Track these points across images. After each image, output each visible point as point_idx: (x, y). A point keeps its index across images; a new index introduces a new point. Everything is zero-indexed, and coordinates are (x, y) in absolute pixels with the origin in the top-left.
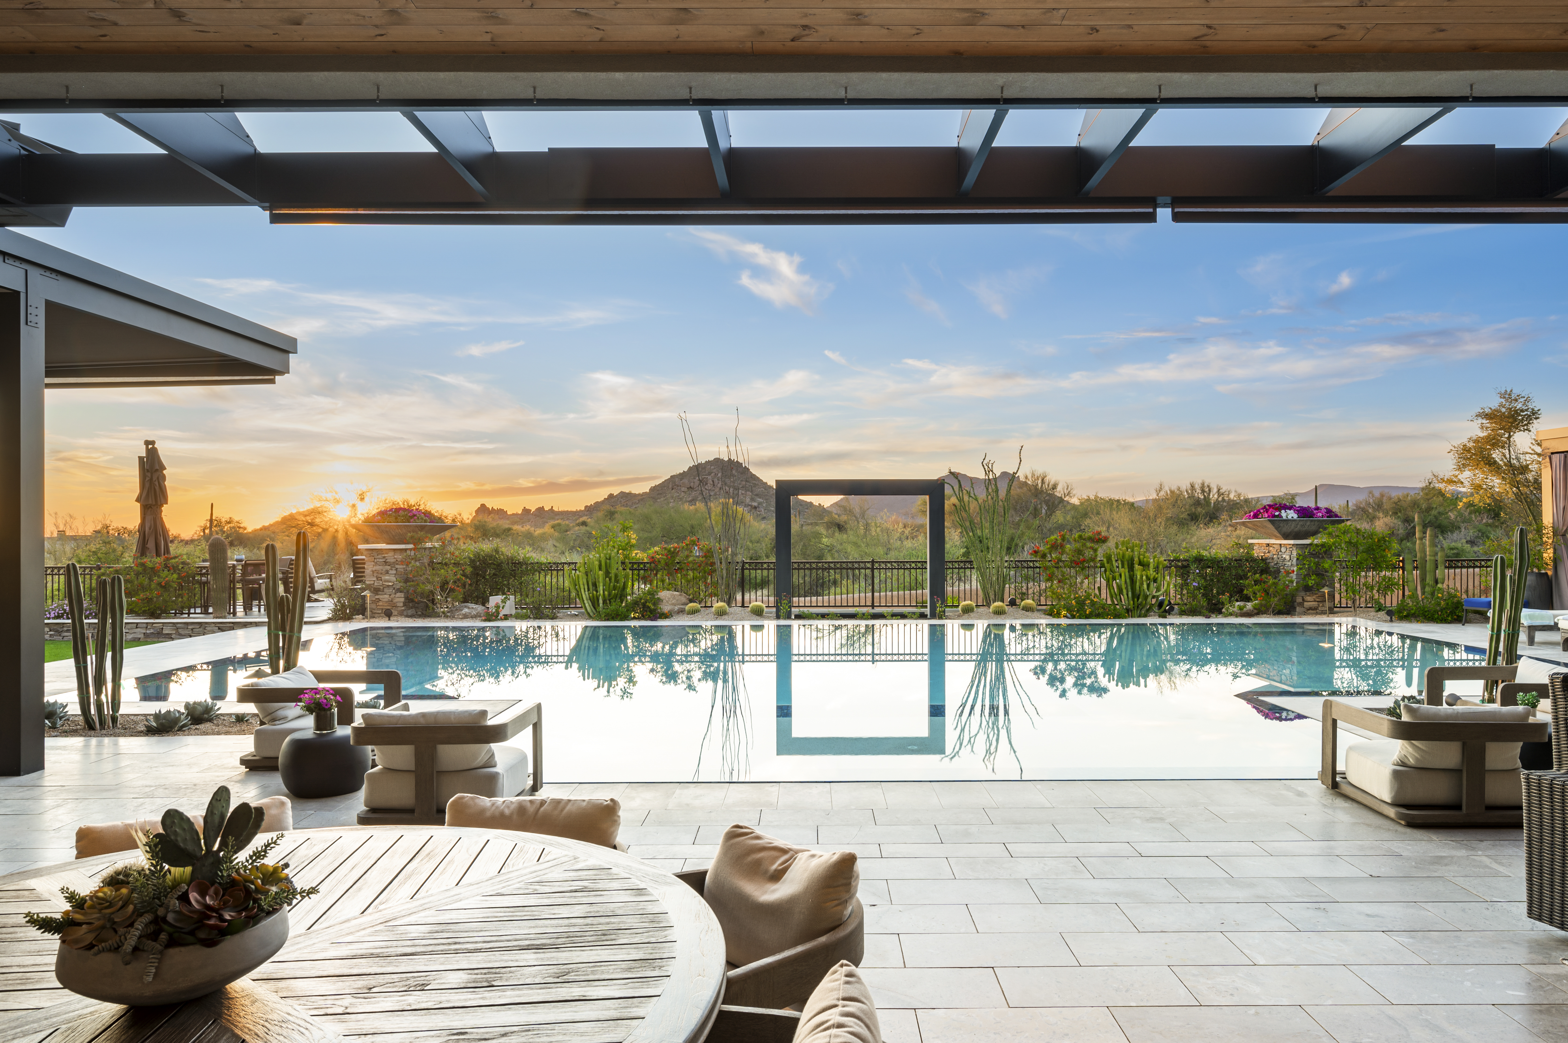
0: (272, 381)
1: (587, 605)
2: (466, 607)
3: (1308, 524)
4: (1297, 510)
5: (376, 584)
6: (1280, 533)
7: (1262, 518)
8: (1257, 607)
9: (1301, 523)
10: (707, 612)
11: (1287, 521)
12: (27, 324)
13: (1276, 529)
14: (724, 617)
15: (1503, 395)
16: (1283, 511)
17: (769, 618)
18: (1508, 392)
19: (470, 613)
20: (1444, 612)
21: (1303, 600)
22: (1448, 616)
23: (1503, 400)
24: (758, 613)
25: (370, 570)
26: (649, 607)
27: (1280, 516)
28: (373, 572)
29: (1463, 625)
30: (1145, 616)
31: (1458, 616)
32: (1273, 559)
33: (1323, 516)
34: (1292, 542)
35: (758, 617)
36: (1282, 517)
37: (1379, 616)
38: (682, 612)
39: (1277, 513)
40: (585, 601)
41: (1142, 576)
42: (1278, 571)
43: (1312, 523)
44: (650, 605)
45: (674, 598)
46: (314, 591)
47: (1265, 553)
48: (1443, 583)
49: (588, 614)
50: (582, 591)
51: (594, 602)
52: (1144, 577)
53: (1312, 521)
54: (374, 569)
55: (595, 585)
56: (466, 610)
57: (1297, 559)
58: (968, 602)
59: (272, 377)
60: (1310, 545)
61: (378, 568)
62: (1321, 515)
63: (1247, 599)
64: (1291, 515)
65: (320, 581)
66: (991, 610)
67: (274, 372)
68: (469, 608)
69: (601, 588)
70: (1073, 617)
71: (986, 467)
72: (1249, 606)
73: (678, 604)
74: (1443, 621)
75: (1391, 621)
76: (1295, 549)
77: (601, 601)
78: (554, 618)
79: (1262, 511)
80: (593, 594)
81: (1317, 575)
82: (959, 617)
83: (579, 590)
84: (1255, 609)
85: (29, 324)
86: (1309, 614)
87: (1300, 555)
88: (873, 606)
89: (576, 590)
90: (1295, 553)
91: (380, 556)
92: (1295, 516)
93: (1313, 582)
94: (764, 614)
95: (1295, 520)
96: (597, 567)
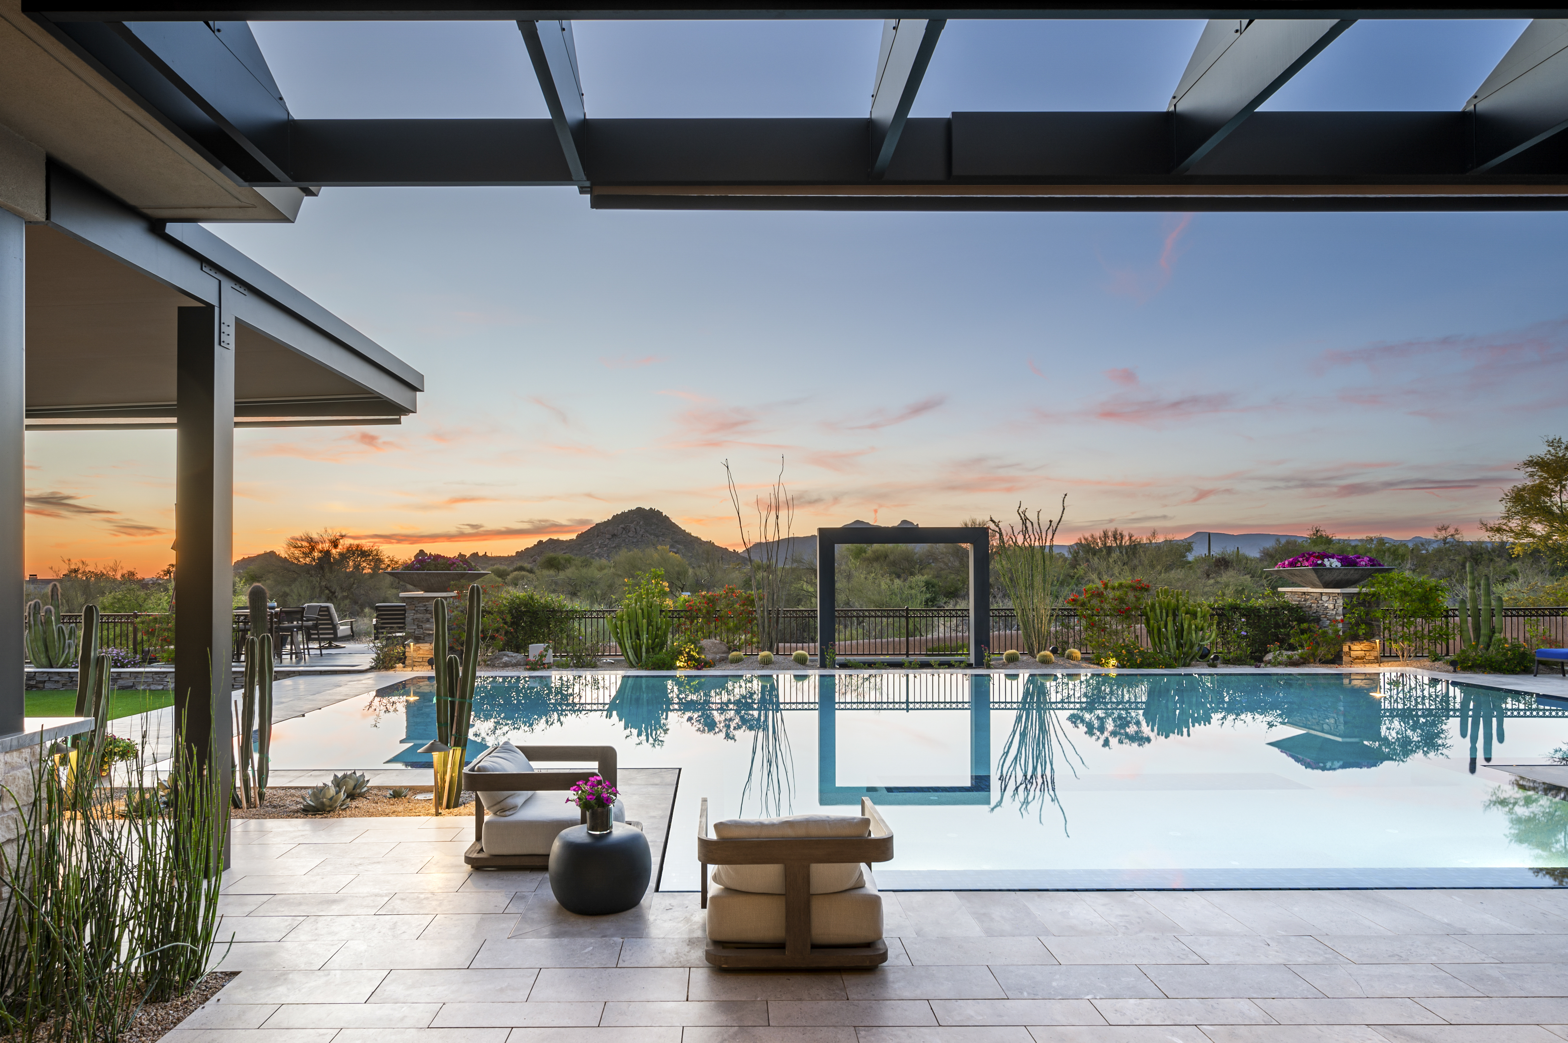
0: (398, 422)
1: (630, 654)
2: (505, 655)
3: (1351, 573)
4: (1340, 559)
5: (416, 632)
6: (1321, 581)
7: (1301, 566)
8: (1304, 656)
9: (1345, 572)
10: (751, 661)
11: (1331, 569)
12: (220, 344)
13: (1318, 577)
14: (770, 666)
15: (1551, 444)
16: (1326, 560)
17: (812, 667)
18: (1557, 439)
19: (510, 662)
20: (1511, 662)
21: (1350, 649)
22: (1516, 667)
23: (1550, 449)
24: (801, 662)
25: (411, 618)
26: (693, 656)
27: (1323, 564)
28: (413, 619)
29: (1535, 676)
30: (1189, 665)
31: (1525, 667)
32: (1311, 607)
33: (1366, 565)
34: (1338, 591)
35: (799, 666)
36: (1325, 565)
37: (1436, 666)
38: (723, 660)
39: (1319, 562)
40: (628, 650)
41: (1190, 626)
42: (1318, 620)
43: (1356, 572)
44: (694, 654)
45: (715, 647)
46: (336, 639)
47: (1299, 601)
48: (1500, 633)
49: (631, 662)
50: (625, 639)
51: (637, 650)
52: (1193, 627)
53: (1356, 569)
54: (415, 617)
55: (638, 634)
56: (505, 659)
57: (1344, 608)
58: (1014, 651)
59: (398, 417)
60: (1359, 594)
61: (419, 616)
62: (1364, 563)
63: (1292, 648)
64: (1335, 563)
65: (341, 628)
66: (1037, 659)
67: (405, 411)
68: (508, 656)
69: (645, 636)
70: (1124, 666)
71: (1023, 516)
72: (1296, 654)
73: (719, 653)
74: (1512, 672)
75: (1455, 671)
76: (1341, 598)
77: (644, 650)
78: (593, 666)
79: (1301, 559)
80: (636, 643)
81: (1366, 624)
82: (1003, 666)
83: (621, 638)
84: (1301, 658)
85: (222, 344)
86: (1356, 663)
87: (1347, 604)
88: (907, 655)
89: (618, 638)
90: (1340, 602)
91: (420, 605)
92: (1339, 565)
93: (1364, 631)
94: (808, 663)
95: (1339, 569)
96: (640, 616)
